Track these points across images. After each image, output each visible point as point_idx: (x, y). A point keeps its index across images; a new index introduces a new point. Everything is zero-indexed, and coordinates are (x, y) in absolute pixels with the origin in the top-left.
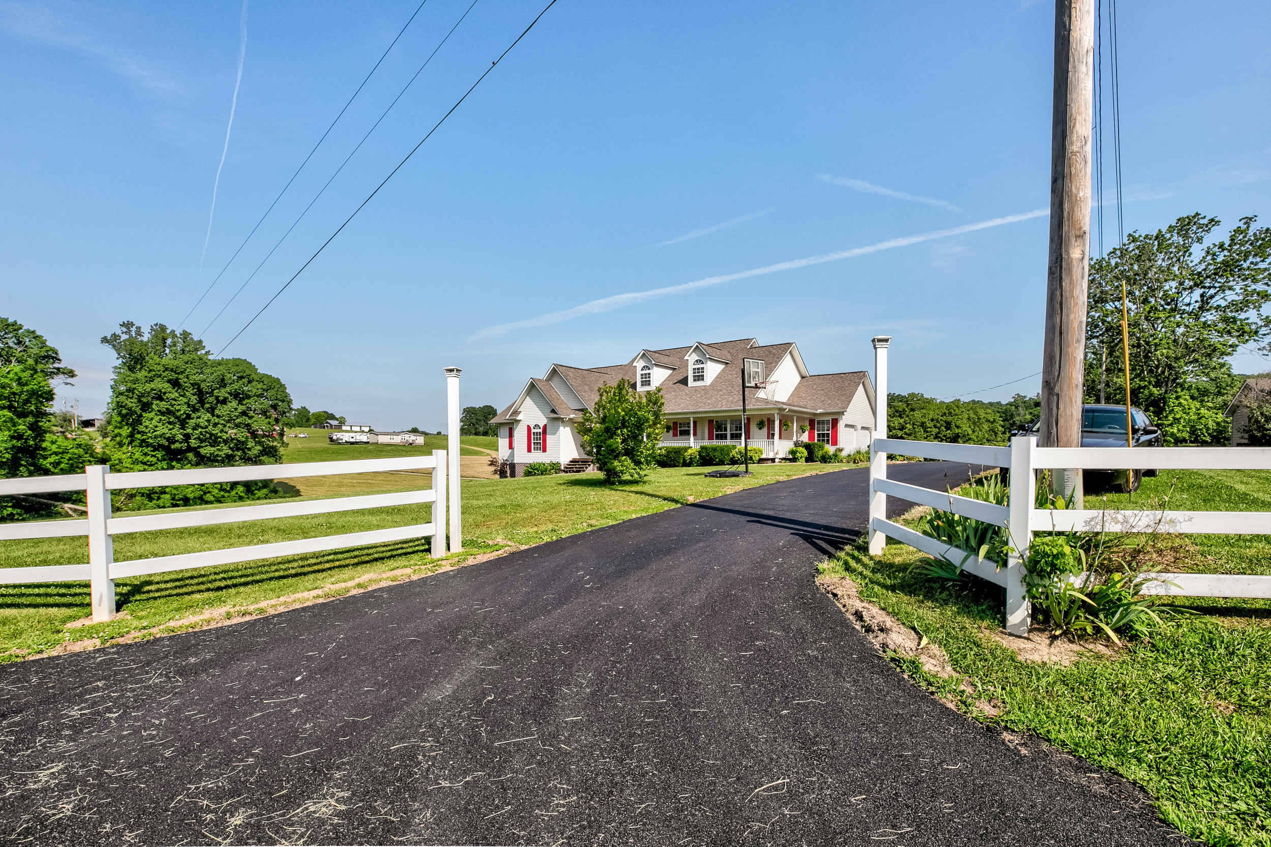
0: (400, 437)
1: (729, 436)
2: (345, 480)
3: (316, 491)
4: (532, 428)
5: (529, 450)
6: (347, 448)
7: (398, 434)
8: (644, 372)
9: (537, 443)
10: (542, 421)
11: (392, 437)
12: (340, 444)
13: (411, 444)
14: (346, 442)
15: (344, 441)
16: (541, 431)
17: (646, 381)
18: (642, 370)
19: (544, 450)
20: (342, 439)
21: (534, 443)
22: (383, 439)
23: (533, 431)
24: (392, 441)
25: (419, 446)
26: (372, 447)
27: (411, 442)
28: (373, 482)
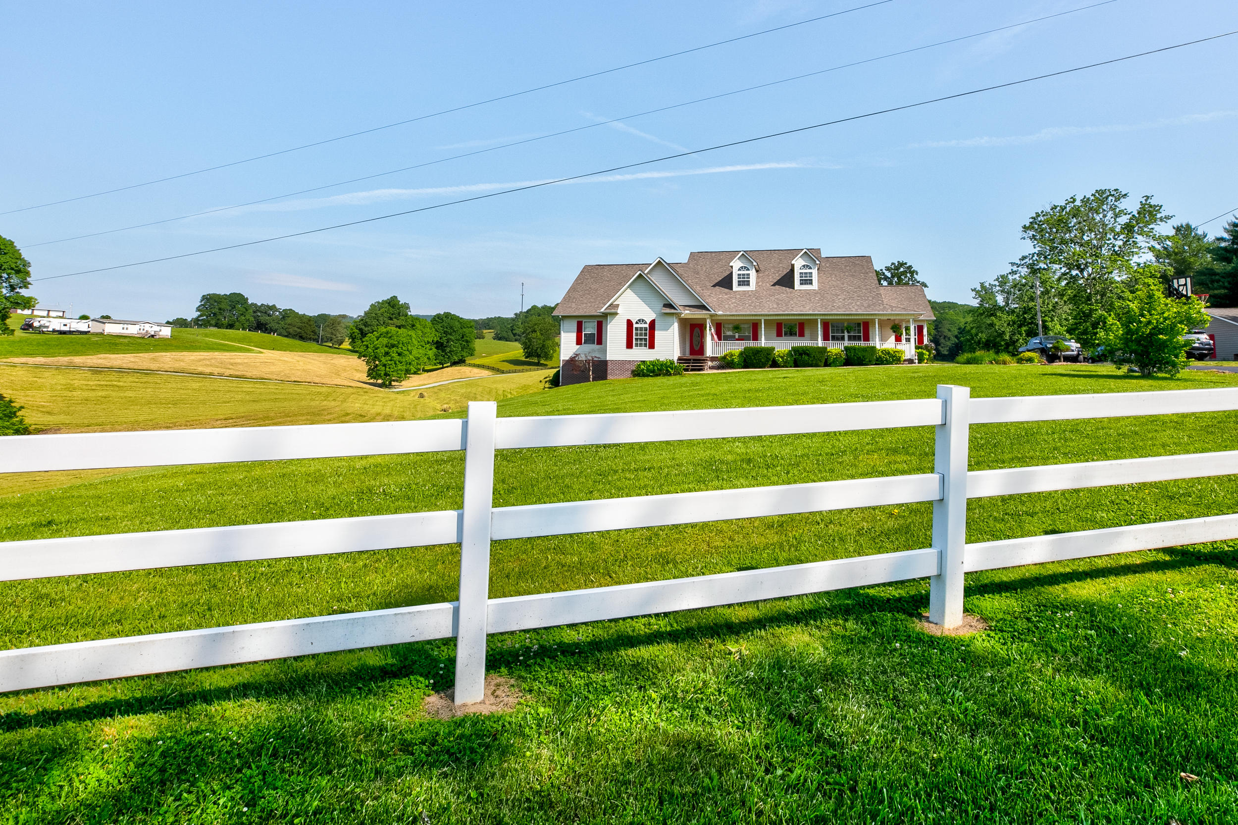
0: (137, 327)
1: (846, 338)
2: (75, 381)
3: (33, 396)
4: (634, 322)
5: (629, 345)
6: (58, 339)
7: (134, 323)
8: (741, 272)
9: (641, 339)
10: (649, 315)
11: (125, 326)
12: (43, 332)
13: (153, 336)
14: (54, 331)
15: (50, 329)
16: (647, 326)
17: (744, 281)
18: (739, 270)
19: (652, 346)
20: (48, 327)
21: (636, 339)
22: (110, 329)
23: (635, 326)
24: (125, 332)
25: (164, 339)
26: (96, 339)
27: (153, 333)
28: (121, 384)
